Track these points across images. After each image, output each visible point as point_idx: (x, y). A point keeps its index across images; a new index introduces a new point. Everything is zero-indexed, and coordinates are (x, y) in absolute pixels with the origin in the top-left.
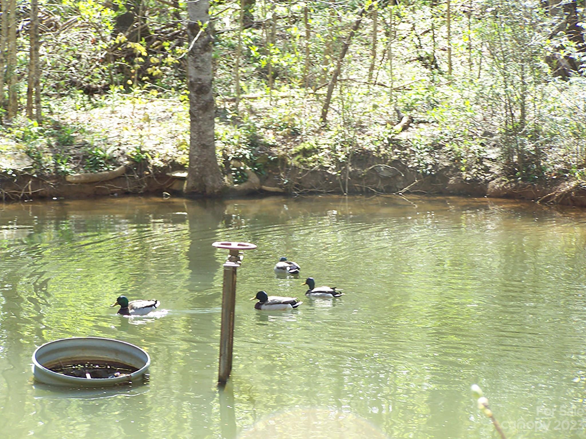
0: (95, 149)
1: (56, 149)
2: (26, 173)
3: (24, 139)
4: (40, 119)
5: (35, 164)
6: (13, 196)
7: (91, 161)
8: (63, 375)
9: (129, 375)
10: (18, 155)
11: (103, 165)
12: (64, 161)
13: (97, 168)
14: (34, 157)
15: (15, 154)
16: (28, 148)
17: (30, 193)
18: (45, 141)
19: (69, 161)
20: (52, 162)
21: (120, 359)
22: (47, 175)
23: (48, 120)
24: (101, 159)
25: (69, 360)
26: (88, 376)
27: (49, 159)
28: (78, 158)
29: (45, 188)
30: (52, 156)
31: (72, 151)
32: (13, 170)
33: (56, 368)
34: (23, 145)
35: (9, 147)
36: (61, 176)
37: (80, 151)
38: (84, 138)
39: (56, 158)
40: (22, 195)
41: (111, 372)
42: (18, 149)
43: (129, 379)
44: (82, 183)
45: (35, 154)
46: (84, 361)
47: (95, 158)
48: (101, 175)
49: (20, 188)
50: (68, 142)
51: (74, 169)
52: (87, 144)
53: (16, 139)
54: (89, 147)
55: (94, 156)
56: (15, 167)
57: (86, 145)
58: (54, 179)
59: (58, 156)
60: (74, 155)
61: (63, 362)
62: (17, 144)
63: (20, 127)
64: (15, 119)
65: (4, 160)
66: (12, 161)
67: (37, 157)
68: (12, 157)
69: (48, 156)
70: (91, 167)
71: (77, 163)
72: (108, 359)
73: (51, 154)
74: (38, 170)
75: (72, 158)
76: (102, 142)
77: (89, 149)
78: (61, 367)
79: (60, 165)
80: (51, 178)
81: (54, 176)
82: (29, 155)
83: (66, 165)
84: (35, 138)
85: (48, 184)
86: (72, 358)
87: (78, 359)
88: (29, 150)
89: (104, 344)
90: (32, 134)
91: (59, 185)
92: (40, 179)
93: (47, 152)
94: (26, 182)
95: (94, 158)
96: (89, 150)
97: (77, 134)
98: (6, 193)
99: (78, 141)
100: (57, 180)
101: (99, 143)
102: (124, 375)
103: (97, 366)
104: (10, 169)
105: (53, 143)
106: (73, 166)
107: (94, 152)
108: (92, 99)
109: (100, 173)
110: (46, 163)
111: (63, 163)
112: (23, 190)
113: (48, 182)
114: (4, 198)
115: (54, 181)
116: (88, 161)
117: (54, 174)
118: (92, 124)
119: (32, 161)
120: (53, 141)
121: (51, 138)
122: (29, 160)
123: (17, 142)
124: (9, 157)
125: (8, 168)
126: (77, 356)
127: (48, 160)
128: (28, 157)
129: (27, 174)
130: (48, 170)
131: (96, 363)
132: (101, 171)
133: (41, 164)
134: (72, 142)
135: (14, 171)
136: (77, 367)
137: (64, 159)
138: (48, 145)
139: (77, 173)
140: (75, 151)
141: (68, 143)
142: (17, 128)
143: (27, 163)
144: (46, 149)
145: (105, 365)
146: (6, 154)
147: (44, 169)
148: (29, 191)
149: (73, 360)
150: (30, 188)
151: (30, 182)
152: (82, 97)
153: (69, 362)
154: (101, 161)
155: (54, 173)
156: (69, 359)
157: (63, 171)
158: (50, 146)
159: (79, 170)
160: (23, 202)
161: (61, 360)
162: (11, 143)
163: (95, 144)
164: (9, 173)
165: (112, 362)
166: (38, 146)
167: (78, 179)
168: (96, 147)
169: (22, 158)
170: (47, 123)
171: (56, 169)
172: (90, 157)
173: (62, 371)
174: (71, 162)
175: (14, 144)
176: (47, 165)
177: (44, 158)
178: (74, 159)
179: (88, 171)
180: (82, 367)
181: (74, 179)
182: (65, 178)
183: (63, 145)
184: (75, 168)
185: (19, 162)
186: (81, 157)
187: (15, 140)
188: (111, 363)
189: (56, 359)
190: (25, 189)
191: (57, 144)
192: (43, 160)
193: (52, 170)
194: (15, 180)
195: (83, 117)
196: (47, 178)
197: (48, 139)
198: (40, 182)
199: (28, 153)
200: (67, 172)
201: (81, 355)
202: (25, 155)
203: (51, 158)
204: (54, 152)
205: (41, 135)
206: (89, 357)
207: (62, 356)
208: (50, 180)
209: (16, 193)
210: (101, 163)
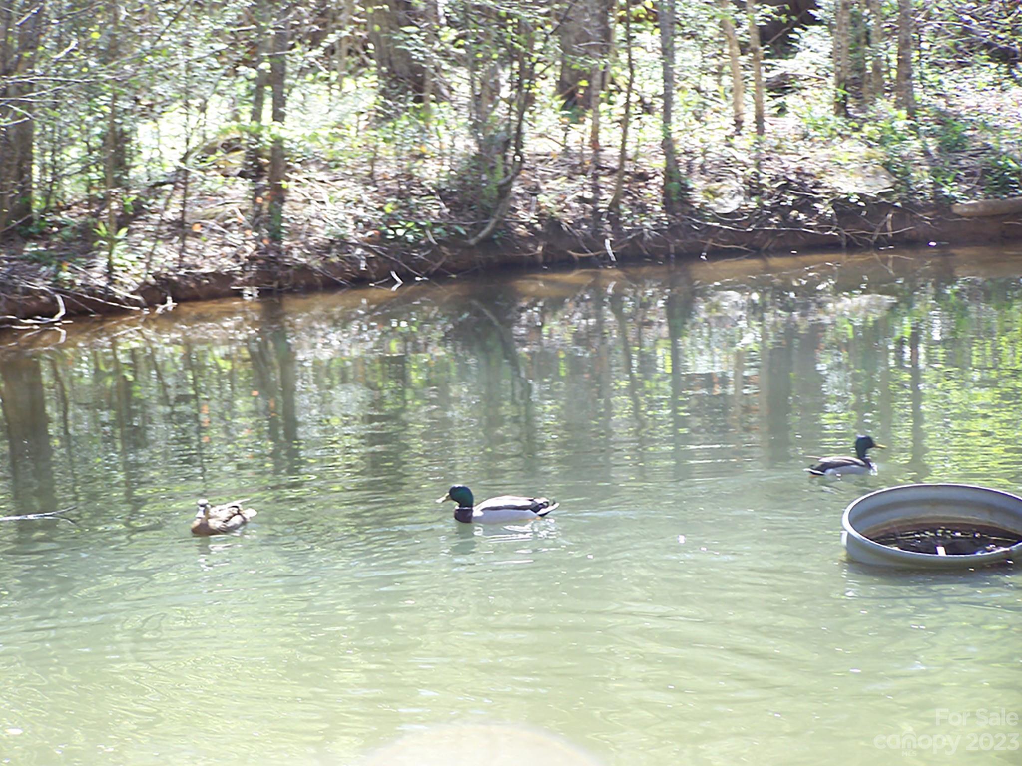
0: (1004, 157)
1: (936, 157)
2: (883, 200)
3: (882, 142)
4: (913, 106)
5: (899, 185)
6: (860, 241)
7: (996, 179)
8: (896, 548)
9: (1007, 549)
10: (870, 168)
11: (1016, 185)
12: (948, 180)
13: (1006, 191)
14: (896, 172)
15: (865, 167)
16: (887, 157)
17: (890, 234)
18: (917, 144)
19: (957, 179)
20: (927, 180)
21: (998, 521)
22: (920, 203)
23: (927, 109)
24: (1013, 175)
25: (910, 523)
26: (941, 551)
27: (922, 175)
28: (973, 174)
29: (915, 225)
30: (928, 171)
31: (962, 162)
32: (859, 195)
33: (885, 539)
34: (879, 151)
35: (853, 156)
36: (943, 204)
37: (976, 162)
38: (986, 139)
39: (935, 173)
40: (875, 238)
41: (981, 544)
42: (870, 158)
43: (1008, 555)
44: (979, 217)
45: (898, 166)
46: (935, 524)
47: (1003, 174)
48: (1011, 203)
49: (872, 226)
50: (957, 145)
51: (966, 192)
52: (989, 149)
53: (868, 141)
54: (993, 153)
55: (1001, 169)
56: (863, 190)
57: (988, 151)
58: (932, 210)
59: (939, 171)
60: (966, 168)
61: (899, 527)
62: (870, 149)
63: (877, 121)
64: (871, 107)
65: (844, 178)
66: (859, 179)
67: (901, 173)
68: (859, 173)
69: (921, 169)
70: (997, 189)
71: (971, 181)
72: (977, 520)
73: (927, 168)
74: (904, 195)
75: (962, 173)
76: (1016, 146)
77: (993, 157)
78: (895, 535)
79: (942, 186)
80: (926, 207)
81: (930, 204)
82: (888, 169)
83: (952, 186)
84: (901, 139)
85: (922, 218)
86: (915, 519)
87: (924, 522)
88: (888, 160)
89: (969, 496)
90: (895, 133)
91: (940, 220)
92: (908, 210)
93: (919, 164)
94: (883, 216)
95: (1001, 172)
96: (993, 160)
97: (975, 132)
98: (848, 234)
99: (974, 144)
100: (935, 212)
101: (1011, 147)
102: (1002, 549)
103: (958, 534)
104: (855, 193)
105: (932, 148)
106: (965, 187)
107: (1001, 162)
108: (1014, 71)
109: (1010, 199)
110: (917, 182)
111: (946, 182)
112: (878, 230)
113: (921, 215)
114: (844, 244)
115: (930, 214)
116: (990, 178)
117: (931, 202)
118: (1003, 114)
119: (895, 179)
120: (932, 144)
121: (929, 140)
122: (888, 178)
123: (870, 146)
124: (852, 173)
125: (851, 192)
126: (923, 515)
127: (922, 177)
128: (887, 172)
129: (884, 203)
130: (921, 194)
131: (957, 528)
132: (1013, 196)
133: (909, 185)
134: (963, 146)
135: (862, 197)
136: (923, 535)
137: (948, 176)
138: (922, 151)
139: (971, 199)
140: (968, 161)
141: (958, 148)
142: (872, 122)
143: (884, 183)
144: (919, 158)
145: (970, 530)
146: (847, 167)
147: (915, 193)
148: (887, 231)
149: (918, 522)
150: (889, 227)
151: (890, 216)
152: (996, 68)
153: (909, 526)
154: (1012, 178)
155: (932, 199)
156: (909, 521)
157: (946, 196)
158: (926, 153)
159: (975, 194)
160: (878, 250)
161: (895, 522)
162: (859, 148)
163: (1004, 150)
164: (852, 201)
165: (981, 526)
166: (904, 153)
167: (972, 210)
168: (1004, 153)
169: (876, 173)
170: (924, 113)
171: (936, 193)
172: (994, 170)
173: (896, 542)
174: (961, 180)
175: (863, 150)
176: (920, 185)
177: (913, 174)
178: (967, 175)
179: (990, 196)
180: (932, 534)
181: (966, 210)
182: (950, 210)
183: (949, 150)
184: (968, 190)
185: (871, 181)
186: (978, 171)
187: (867, 143)
188: (982, 529)
189: (886, 522)
190: (882, 228)
191: (939, 150)
192: (912, 177)
193: (928, 195)
194: (864, 213)
195: (989, 102)
196: (919, 209)
197: (924, 142)
198: (908, 215)
199: (887, 165)
200: (954, 198)
201: (930, 514)
202: (881, 169)
203: (926, 174)
204: (933, 162)
205: (911, 135)
206: (944, 518)
207: (896, 516)
208: (923, 212)
209: (864, 235)
210: (1013, 182)
